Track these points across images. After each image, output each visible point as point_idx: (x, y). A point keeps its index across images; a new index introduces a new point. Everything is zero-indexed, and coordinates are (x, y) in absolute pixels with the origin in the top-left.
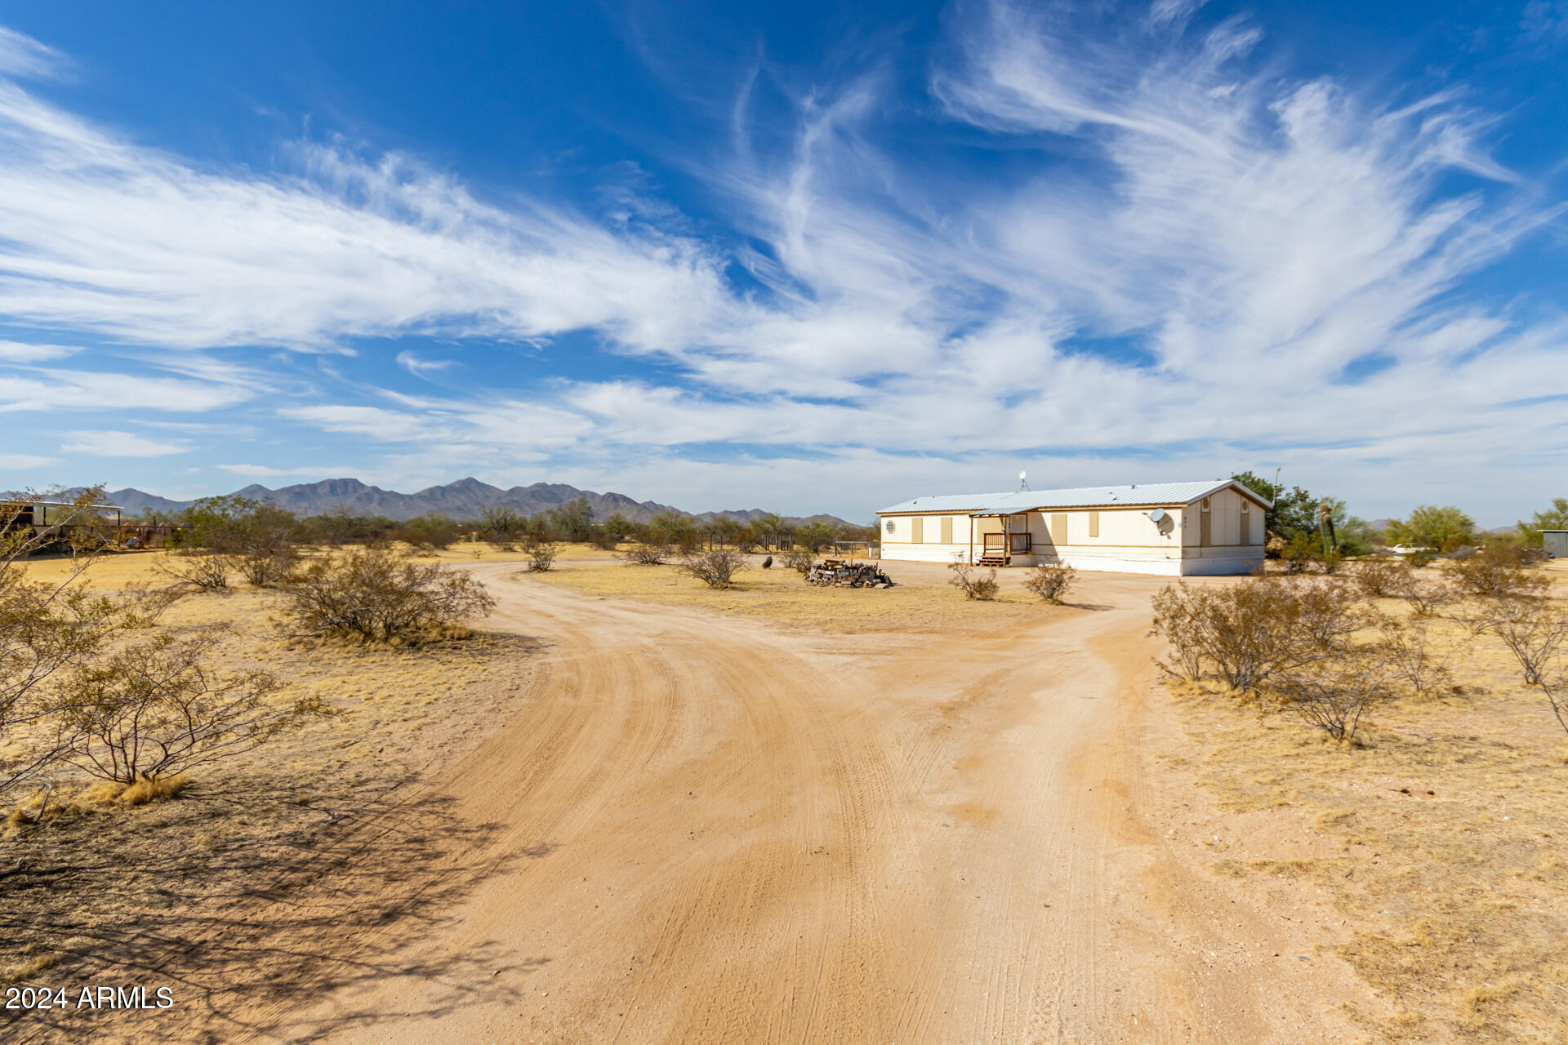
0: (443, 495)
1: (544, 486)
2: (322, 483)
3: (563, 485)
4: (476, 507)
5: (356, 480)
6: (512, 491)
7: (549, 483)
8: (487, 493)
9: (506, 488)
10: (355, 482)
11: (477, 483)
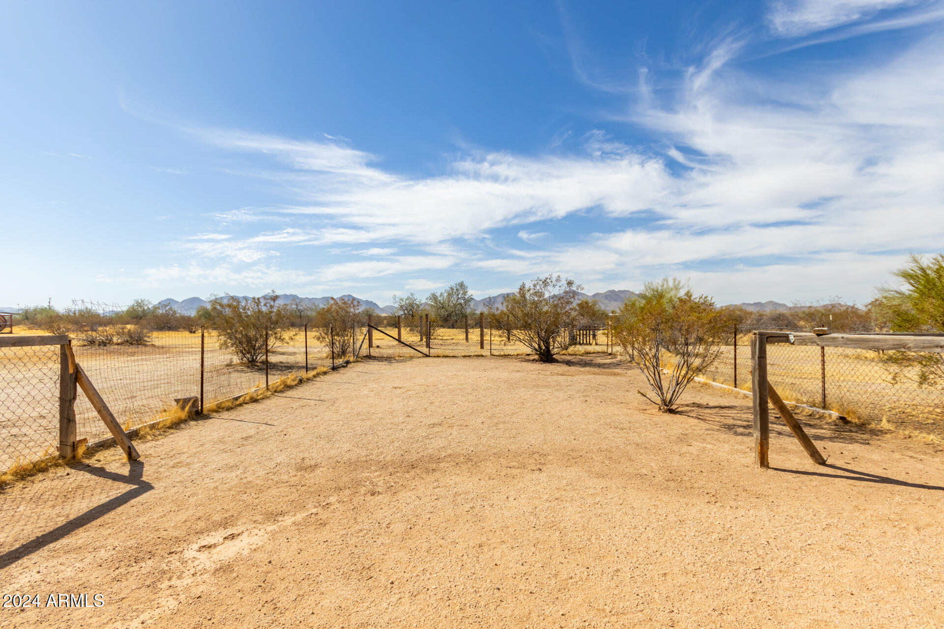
2: (499, 295)
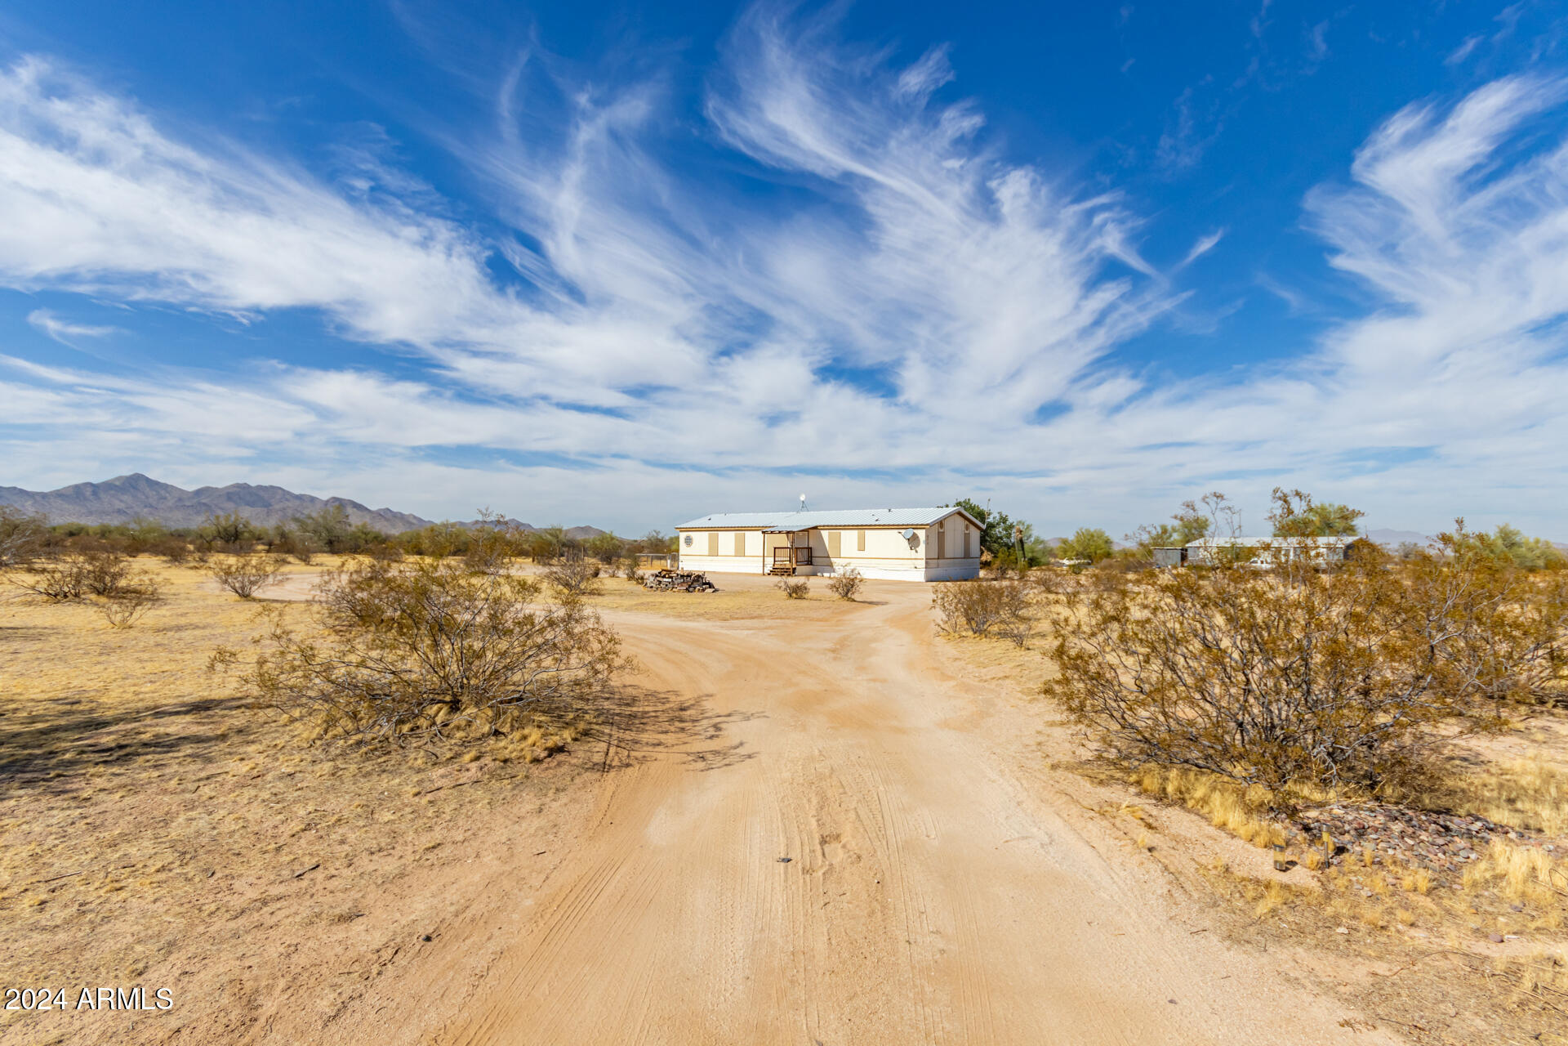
0: (95, 493)
1: (245, 487)
3: (272, 487)
4: (145, 510)
6: (198, 492)
7: (253, 484)
8: (163, 492)
9: (191, 488)
11: (147, 479)
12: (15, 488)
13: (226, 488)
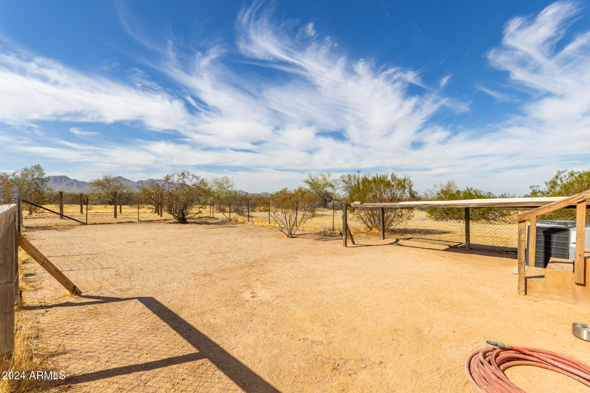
1: (152, 180)
3: (161, 180)
5: (66, 176)
6: (138, 182)
7: (155, 179)
8: (127, 183)
9: (136, 181)
10: (66, 178)
11: (123, 178)
12: (83, 182)
13: (146, 180)
